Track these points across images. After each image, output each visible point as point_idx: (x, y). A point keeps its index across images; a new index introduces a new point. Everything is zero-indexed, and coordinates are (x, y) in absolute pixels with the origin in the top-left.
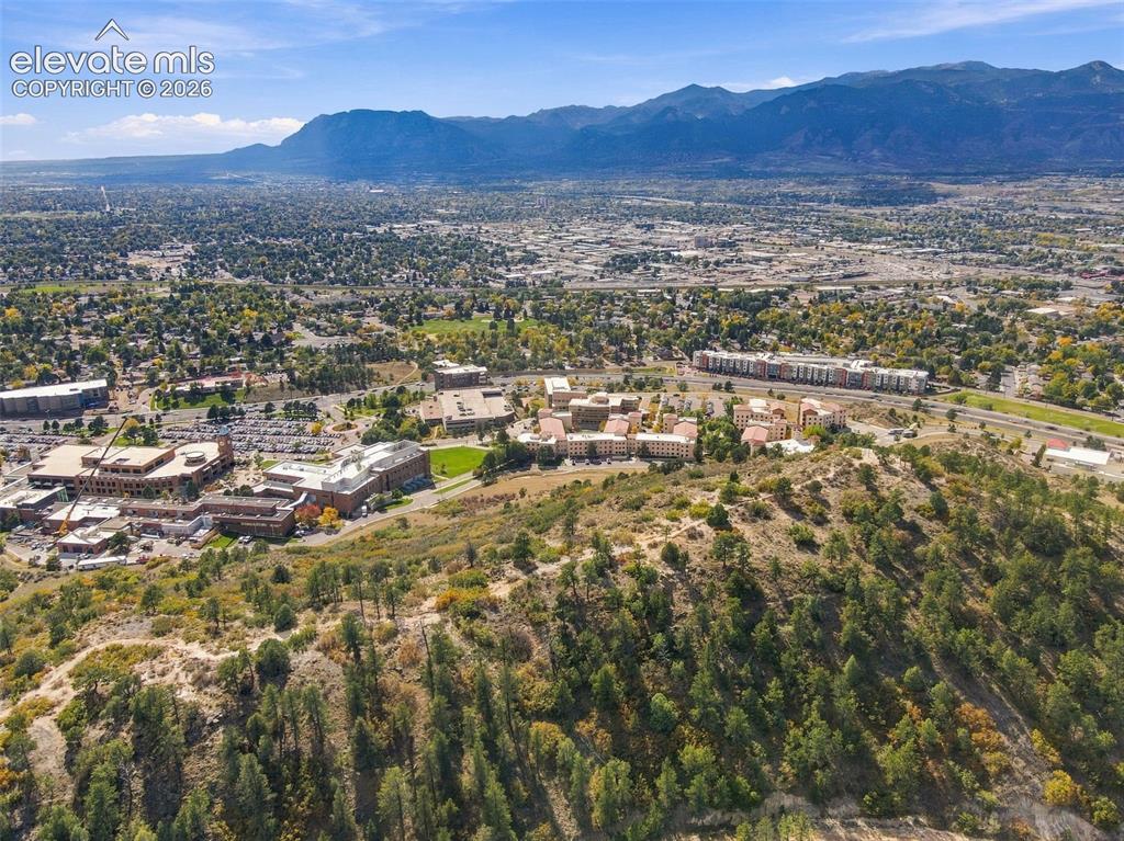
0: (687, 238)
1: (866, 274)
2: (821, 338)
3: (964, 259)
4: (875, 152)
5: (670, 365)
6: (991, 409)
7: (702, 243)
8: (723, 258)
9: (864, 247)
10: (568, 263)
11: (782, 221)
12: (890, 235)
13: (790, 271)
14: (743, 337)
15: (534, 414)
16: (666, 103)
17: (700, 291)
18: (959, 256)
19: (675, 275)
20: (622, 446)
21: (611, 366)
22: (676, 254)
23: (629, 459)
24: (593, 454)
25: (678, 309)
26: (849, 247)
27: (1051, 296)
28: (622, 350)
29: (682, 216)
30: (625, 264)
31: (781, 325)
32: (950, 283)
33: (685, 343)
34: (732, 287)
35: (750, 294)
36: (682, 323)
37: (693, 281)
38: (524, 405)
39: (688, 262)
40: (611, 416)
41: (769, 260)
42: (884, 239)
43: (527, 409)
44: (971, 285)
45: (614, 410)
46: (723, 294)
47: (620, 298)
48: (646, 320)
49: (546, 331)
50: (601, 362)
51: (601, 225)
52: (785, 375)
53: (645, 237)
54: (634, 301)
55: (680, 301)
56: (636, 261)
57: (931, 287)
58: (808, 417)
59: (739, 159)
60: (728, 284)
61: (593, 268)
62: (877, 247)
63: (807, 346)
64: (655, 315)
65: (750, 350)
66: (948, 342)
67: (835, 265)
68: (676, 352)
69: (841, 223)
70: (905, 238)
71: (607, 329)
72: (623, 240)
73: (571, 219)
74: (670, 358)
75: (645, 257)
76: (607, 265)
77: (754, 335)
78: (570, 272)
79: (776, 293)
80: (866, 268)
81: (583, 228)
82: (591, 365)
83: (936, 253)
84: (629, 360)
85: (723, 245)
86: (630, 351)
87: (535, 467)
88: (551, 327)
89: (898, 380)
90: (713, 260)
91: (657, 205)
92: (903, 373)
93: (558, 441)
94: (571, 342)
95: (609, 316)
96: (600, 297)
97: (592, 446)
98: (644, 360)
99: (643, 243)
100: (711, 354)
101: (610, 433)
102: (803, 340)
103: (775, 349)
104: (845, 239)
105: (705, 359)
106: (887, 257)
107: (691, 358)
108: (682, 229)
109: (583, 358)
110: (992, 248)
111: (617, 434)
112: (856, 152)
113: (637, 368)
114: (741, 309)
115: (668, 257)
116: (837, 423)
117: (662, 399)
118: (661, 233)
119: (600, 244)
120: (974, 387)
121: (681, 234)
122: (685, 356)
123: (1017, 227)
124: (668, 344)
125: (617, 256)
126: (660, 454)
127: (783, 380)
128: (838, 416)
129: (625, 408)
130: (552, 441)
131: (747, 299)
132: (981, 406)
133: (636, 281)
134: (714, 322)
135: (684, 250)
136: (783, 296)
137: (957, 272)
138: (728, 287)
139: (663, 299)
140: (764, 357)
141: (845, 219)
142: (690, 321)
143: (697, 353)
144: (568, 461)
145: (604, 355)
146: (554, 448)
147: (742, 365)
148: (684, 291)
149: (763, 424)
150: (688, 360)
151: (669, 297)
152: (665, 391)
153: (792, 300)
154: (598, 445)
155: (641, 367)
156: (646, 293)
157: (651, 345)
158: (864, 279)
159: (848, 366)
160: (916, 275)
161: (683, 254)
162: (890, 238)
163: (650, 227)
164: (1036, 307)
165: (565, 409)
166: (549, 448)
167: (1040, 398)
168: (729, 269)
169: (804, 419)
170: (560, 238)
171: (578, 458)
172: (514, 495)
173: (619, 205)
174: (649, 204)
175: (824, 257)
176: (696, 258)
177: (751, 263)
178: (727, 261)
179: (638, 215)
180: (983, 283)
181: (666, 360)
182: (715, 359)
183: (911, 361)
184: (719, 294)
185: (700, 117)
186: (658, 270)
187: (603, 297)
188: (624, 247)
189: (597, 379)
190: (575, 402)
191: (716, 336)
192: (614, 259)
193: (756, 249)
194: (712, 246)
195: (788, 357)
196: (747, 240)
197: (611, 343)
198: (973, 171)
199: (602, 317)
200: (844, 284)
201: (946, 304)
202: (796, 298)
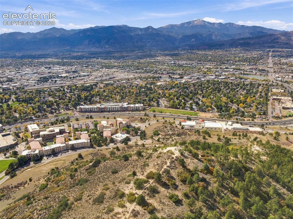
0: (62, 70)
1: (115, 77)
2: (111, 98)
3: (136, 72)
4: (106, 46)
5: (69, 112)
6: (162, 113)
7: (67, 72)
8: (75, 76)
9: (112, 70)
10: (24, 81)
11: (88, 64)
12: (116, 67)
13: (95, 78)
14: (89, 100)
15: (26, 140)
16: (46, 32)
17: (71, 86)
18: (135, 71)
19: (62, 82)
20: (64, 147)
21: (50, 115)
22: (60, 75)
23: (68, 151)
24: (54, 153)
25: (66, 93)
26: (108, 70)
27: (158, 80)
28: (52, 109)
29: (58, 64)
30: (45, 80)
31: (98, 94)
32: (136, 78)
33: (73, 104)
34: (81, 84)
35: (87, 86)
36: (69, 97)
37: (68, 83)
38: (21, 137)
39: (65, 77)
40: (57, 136)
41: (88, 75)
42: (116, 68)
43: (23, 138)
44: (140, 78)
45: (58, 134)
46: (79, 87)
47: (46, 91)
48: (57, 97)
49: (22, 106)
50: (46, 114)
51: (33, 68)
52: (106, 110)
53: (49, 71)
54: (51, 92)
55: (66, 90)
56: (48, 79)
57: (132, 80)
58: (120, 124)
59: (71, 48)
60: (79, 83)
61: (34, 82)
62: (115, 70)
63: (108, 101)
64: (60, 96)
65: (93, 103)
66: (143, 94)
67: (106, 75)
68: (71, 107)
69: (103, 64)
70: (121, 67)
71: (45, 103)
72: (42, 72)
73: (22, 66)
74: (69, 109)
75: (51, 77)
76: (38, 80)
77: (92, 99)
78: (26, 84)
79: (94, 85)
80: (114, 76)
81: (27, 69)
82: (43, 116)
83: (129, 71)
84: (56, 112)
85: (74, 72)
86: (55, 109)
87: (32, 164)
88: (23, 104)
89: (137, 107)
90: (72, 76)
91: (50, 61)
92: (137, 105)
93: (39, 151)
94: (33, 108)
95: (44, 98)
96: (39, 92)
97: (53, 150)
98: (60, 112)
99: (49, 73)
100: (82, 107)
101: (59, 143)
102: (107, 99)
103: (100, 102)
104: (106, 68)
105: (80, 108)
106: (118, 72)
107: (76, 109)
108: (60, 68)
109: (39, 114)
110: (141, 69)
111: (62, 143)
112: (102, 46)
113: (59, 114)
114: (85, 91)
115: (58, 77)
116: (128, 125)
117: (71, 125)
118: (54, 69)
119: (34, 74)
120: (154, 107)
121: (60, 69)
122: (73, 108)
123: (144, 63)
124: (67, 105)
125: (41, 77)
126: (79, 147)
127: (106, 112)
128: (128, 122)
129: (62, 132)
130: (37, 152)
131: (86, 88)
132: (159, 112)
133: (50, 85)
134: (79, 96)
135: (62, 74)
136: (96, 85)
137: (136, 75)
138: (79, 84)
139: (61, 90)
140: (98, 105)
141: (104, 63)
142: (71, 96)
143: (78, 107)
144: (45, 158)
145: (46, 112)
146: (38, 155)
147: (93, 109)
148: (66, 87)
149: (108, 129)
150: (75, 110)
151: (62, 89)
152: (72, 122)
153: (99, 86)
154: (55, 149)
155: (60, 114)
156: (54, 89)
157: (62, 106)
158: (114, 79)
159: (123, 105)
160: (127, 77)
161: (62, 75)
162: (117, 67)
163: (50, 68)
164: (157, 83)
165: (39, 136)
166: (36, 155)
167: (170, 107)
168: (77, 79)
169: (119, 125)
170: (20, 73)
171: (49, 156)
172: (27, 182)
173: (38, 62)
174: (47, 61)
175: (103, 74)
176: (67, 76)
177: (83, 76)
178: (76, 77)
179: (45, 64)
180: (143, 78)
181: (67, 110)
182: (84, 108)
183: (136, 101)
184: (77, 87)
185: (57, 36)
186: (56, 81)
187: (40, 91)
188: (43, 74)
189: (46, 121)
190: (42, 133)
191: (81, 100)
192: (40, 78)
193: (83, 72)
194: (70, 72)
195: (105, 105)
196: (80, 70)
197: (48, 107)
198: (130, 50)
199: (42, 98)
200: (111, 81)
201: (137, 84)
202: (100, 86)
